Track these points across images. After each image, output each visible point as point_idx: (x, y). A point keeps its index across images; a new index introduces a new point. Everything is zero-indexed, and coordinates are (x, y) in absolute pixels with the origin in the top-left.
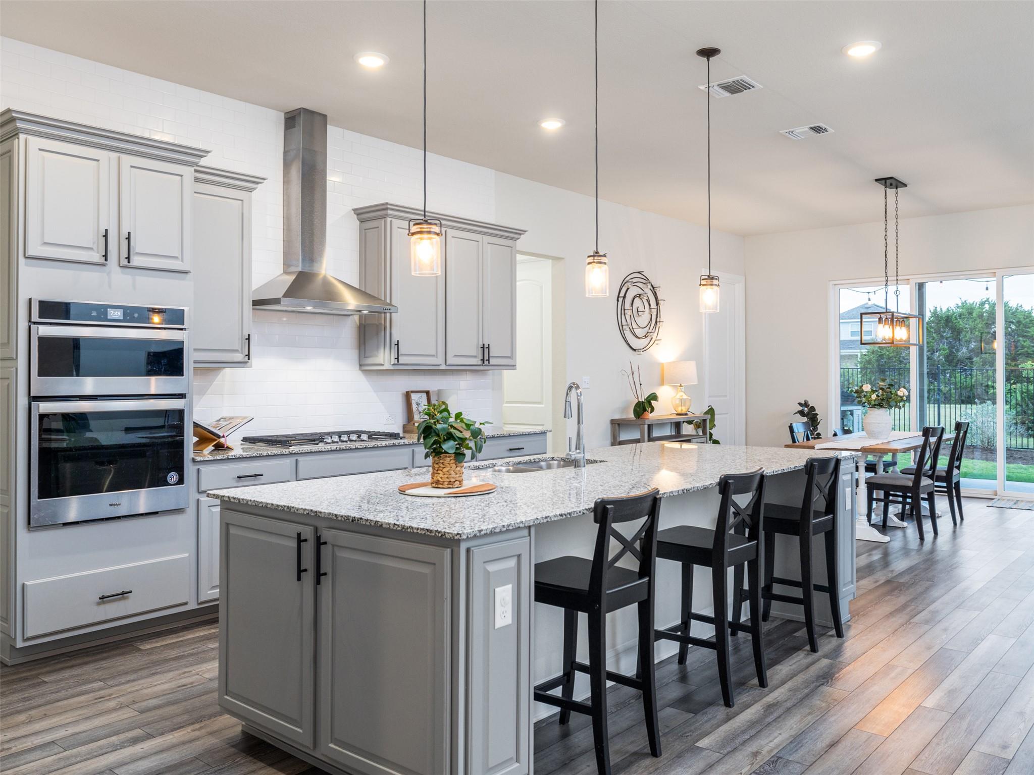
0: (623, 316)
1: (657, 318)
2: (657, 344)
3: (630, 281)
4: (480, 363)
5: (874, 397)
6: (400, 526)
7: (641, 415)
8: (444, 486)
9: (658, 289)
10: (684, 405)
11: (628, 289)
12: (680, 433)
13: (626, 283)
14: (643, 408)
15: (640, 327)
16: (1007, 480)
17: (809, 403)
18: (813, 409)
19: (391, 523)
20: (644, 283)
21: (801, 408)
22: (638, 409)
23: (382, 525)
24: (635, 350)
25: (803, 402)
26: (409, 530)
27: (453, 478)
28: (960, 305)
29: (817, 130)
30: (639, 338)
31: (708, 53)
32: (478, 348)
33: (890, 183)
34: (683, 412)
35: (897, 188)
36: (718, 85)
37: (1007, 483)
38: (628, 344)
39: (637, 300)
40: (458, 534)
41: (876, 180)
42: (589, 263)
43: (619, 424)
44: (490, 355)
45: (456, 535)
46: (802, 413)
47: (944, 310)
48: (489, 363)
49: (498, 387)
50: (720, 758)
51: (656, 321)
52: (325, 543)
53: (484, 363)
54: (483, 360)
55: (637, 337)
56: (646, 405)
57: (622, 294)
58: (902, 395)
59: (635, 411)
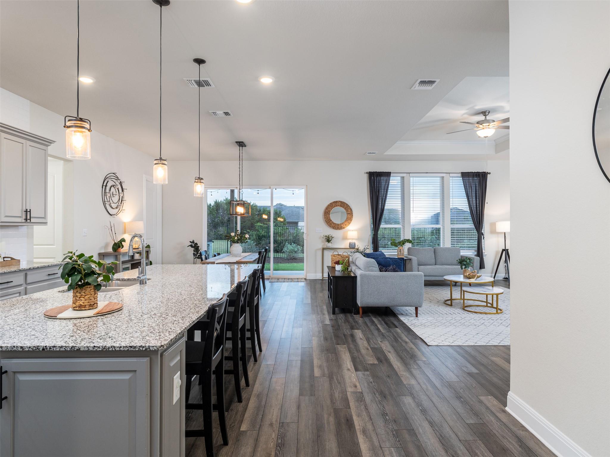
0: (105, 196)
1: (122, 198)
2: (123, 212)
3: (109, 177)
4: (24, 221)
5: (236, 238)
6: (101, 347)
7: (117, 250)
8: (86, 309)
9: (123, 183)
10: (137, 244)
11: (108, 182)
12: (133, 258)
13: (107, 178)
14: (117, 246)
15: (114, 203)
16: (274, 270)
17: (195, 241)
18: (196, 244)
19: (90, 347)
20: (116, 180)
21: (191, 244)
22: (115, 247)
23: (79, 349)
24: (111, 215)
25: (192, 241)
26: (110, 349)
27: (93, 302)
28: (225, 199)
29: (227, 114)
30: (113, 208)
31: (200, 62)
32: (22, 211)
33: (241, 144)
34: (136, 248)
35: (242, 147)
36: (194, 80)
37: (274, 271)
38: (108, 212)
39: (112, 188)
40: (162, 346)
41: (236, 142)
42: (155, 164)
43: (103, 255)
44: (31, 216)
45: (160, 347)
46: (191, 246)
47: (219, 201)
48: (30, 221)
49: (30, 236)
50: (257, 433)
51: (121, 200)
52: (6, 372)
53: (27, 221)
54: (26, 219)
55: (112, 208)
56: (120, 245)
57: (105, 184)
58: (247, 237)
59: (113, 248)
